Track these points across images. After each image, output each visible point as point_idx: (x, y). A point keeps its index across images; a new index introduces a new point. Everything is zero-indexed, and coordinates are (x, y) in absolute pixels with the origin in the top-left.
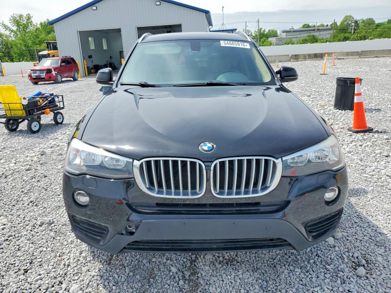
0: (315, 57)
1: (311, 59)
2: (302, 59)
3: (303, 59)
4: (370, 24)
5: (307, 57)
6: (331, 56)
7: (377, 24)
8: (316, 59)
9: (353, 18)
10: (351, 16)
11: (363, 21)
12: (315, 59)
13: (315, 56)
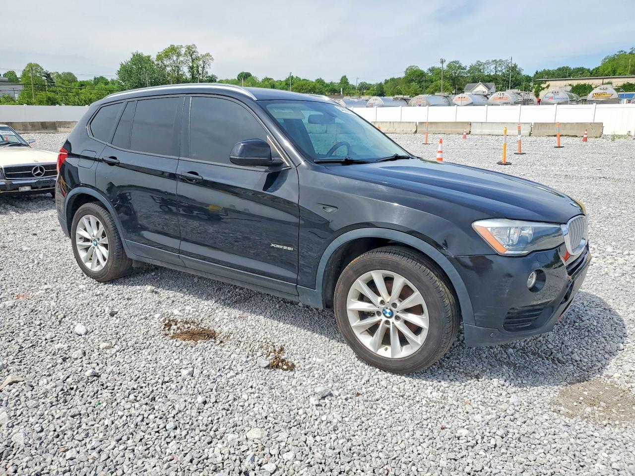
0: (44, 128)
1: (38, 131)
2: (20, 130)
3: (23, 130)
4: (70, 82)
5: (30, 127)
6: (68, 127)
7: (81, 82)
8: (46, 131)
9: (43, 69)
10: (37, 65)
11: (59, 76)
12: (43, 131)
13: (42, 126)
